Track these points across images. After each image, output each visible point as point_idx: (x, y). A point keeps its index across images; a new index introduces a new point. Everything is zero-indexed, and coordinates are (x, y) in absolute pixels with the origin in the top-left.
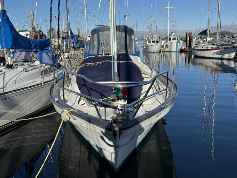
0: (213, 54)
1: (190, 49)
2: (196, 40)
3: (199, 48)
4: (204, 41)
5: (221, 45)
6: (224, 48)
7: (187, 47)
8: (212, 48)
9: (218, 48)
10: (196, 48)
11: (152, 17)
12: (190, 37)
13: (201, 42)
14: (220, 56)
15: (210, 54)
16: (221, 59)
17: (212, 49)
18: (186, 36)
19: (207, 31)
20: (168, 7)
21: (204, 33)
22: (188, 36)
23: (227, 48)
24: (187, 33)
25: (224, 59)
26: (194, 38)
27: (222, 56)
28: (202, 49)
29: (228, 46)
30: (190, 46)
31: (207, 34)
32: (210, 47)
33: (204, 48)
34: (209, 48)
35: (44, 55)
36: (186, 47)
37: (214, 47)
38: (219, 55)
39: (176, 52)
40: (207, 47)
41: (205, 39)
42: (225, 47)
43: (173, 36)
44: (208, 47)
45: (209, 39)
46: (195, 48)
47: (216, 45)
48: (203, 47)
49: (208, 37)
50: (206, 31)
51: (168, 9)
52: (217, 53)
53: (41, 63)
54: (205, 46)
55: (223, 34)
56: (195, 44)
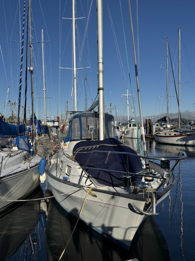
0: (177, 141)
1: (151, 136)
2: (156, 127)
3: (162, 135)
4: (164, 128)
5: (184, 131)
6: (188, 135)
7: (148, 134)
8: (175, 134)
9: (181, 135)
10: (159, 135)
11: (111, 103)
12: (149, 123)
13: (162, 128)
14: (184, 143)
15: (174, 140)
16: (185, 146)
17: (175, 136)
18: (146, 122)
19: (167, 118)
20: (127, 94)
21: (164, 120)
22: (148, 123)
23: (190, 135)
24: (146, 120)
25: (189, 146)
26: (154, 125)
27: (185, 143)
28: (165, 135)
29: (191, 133)
30: (151, 131)
31: (167, 121)
32: (173, 134)
33: (167, 135)
34: (172, 135)
35: (21, 141)
37: (176, 133)
38: (182, 141)
39: (137, 138)
40: (169, 133)
41: (164, 126)
42: (188, 133)
43: (133, 123)
44: (171, 133)
45: (169, 126)
46: (157, 135)
47: (179, 132)
48: (165, 134)
49: (168, 124)
50: (165, 118)
51: (127, 96)
52: (181, 140)
53: (19, 149)
54: (168, 132)
55: (184, 122)
56: (156, 131)
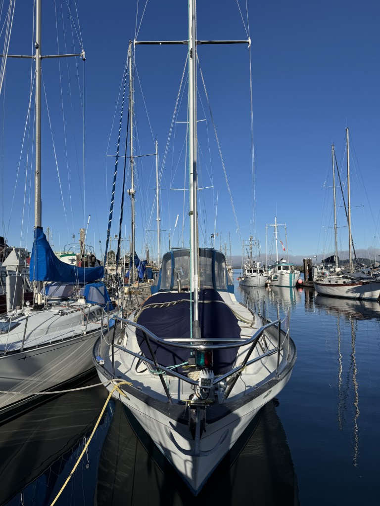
0: (347, 292)
1: (310, 283)
2: (319, 271)
3: (325, 283)
4: (331, 272)
5: (357, 278)
6: (363, 283)
7: (307, 280)
8: (344, 282)
9: (353, 284)
10: (320, 282)
11: (252, 237)
12: (309, 265)
13: (327, 273)
14: (358, 295)
15: (343, 291)
16: (360, 299)
17: (345, 284)
18: (303, 264)
19: (335, 258)
20: (275, 224)
21: (330, 260)
22: (306, 265)
23: (367, 283)
24: (304, 260)
25: (365, 299)
26: (316, 267)
27: (360, 295)
28: (329, 283)
29: (369, 281)
30: (311, 278)
31: (335, 262)
32: (341, 282)
33: (332, 283)
34: (339, 283)
35: (93, 290)
36: (305, 280)
37: (347, 281)
38: (355, 293)
39: (290, 287)
40: (336, 280)
41: (332, 270)
42: (364, 281)
43: (284, 264)
44: (338, 281)
45: (338, 270)
46: (318, 282)
47: (350, 278)
48: (330, 281)
49: (337, 267)
50: (332, 257)
51: (275, 227)
52: (354, 291)
53: (87, 302)
54: (333, 279)
55: (358, 262)
56: (318, 277)
